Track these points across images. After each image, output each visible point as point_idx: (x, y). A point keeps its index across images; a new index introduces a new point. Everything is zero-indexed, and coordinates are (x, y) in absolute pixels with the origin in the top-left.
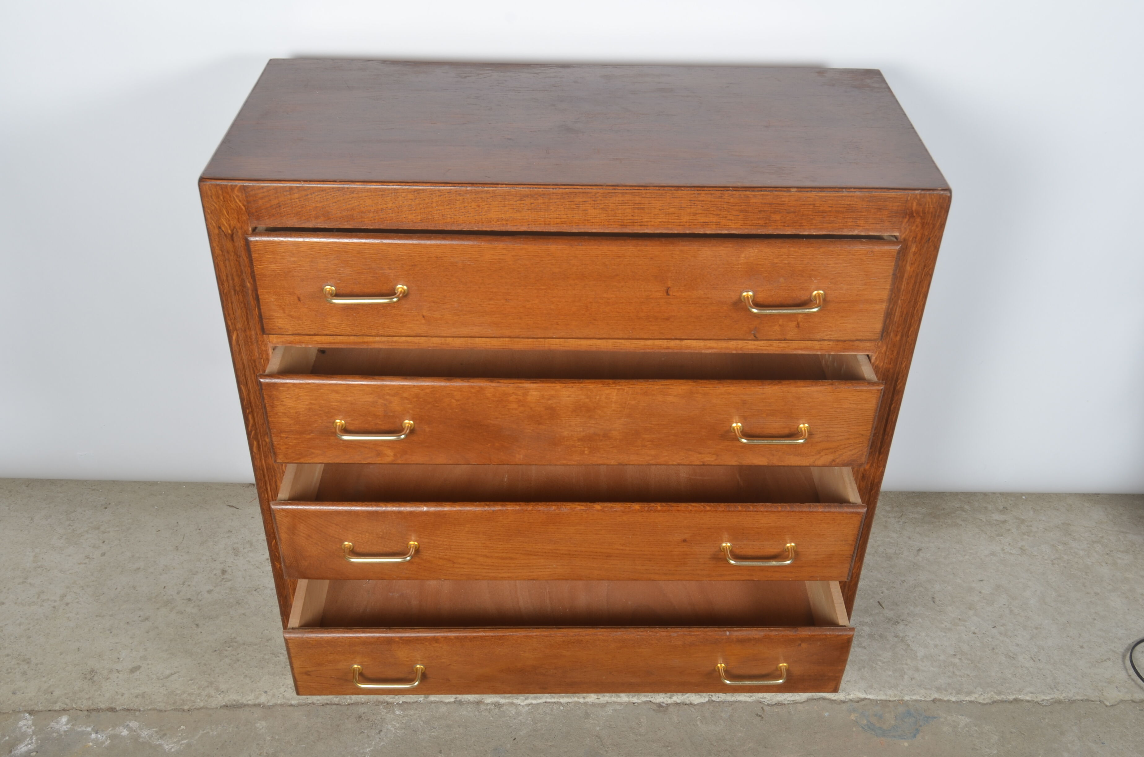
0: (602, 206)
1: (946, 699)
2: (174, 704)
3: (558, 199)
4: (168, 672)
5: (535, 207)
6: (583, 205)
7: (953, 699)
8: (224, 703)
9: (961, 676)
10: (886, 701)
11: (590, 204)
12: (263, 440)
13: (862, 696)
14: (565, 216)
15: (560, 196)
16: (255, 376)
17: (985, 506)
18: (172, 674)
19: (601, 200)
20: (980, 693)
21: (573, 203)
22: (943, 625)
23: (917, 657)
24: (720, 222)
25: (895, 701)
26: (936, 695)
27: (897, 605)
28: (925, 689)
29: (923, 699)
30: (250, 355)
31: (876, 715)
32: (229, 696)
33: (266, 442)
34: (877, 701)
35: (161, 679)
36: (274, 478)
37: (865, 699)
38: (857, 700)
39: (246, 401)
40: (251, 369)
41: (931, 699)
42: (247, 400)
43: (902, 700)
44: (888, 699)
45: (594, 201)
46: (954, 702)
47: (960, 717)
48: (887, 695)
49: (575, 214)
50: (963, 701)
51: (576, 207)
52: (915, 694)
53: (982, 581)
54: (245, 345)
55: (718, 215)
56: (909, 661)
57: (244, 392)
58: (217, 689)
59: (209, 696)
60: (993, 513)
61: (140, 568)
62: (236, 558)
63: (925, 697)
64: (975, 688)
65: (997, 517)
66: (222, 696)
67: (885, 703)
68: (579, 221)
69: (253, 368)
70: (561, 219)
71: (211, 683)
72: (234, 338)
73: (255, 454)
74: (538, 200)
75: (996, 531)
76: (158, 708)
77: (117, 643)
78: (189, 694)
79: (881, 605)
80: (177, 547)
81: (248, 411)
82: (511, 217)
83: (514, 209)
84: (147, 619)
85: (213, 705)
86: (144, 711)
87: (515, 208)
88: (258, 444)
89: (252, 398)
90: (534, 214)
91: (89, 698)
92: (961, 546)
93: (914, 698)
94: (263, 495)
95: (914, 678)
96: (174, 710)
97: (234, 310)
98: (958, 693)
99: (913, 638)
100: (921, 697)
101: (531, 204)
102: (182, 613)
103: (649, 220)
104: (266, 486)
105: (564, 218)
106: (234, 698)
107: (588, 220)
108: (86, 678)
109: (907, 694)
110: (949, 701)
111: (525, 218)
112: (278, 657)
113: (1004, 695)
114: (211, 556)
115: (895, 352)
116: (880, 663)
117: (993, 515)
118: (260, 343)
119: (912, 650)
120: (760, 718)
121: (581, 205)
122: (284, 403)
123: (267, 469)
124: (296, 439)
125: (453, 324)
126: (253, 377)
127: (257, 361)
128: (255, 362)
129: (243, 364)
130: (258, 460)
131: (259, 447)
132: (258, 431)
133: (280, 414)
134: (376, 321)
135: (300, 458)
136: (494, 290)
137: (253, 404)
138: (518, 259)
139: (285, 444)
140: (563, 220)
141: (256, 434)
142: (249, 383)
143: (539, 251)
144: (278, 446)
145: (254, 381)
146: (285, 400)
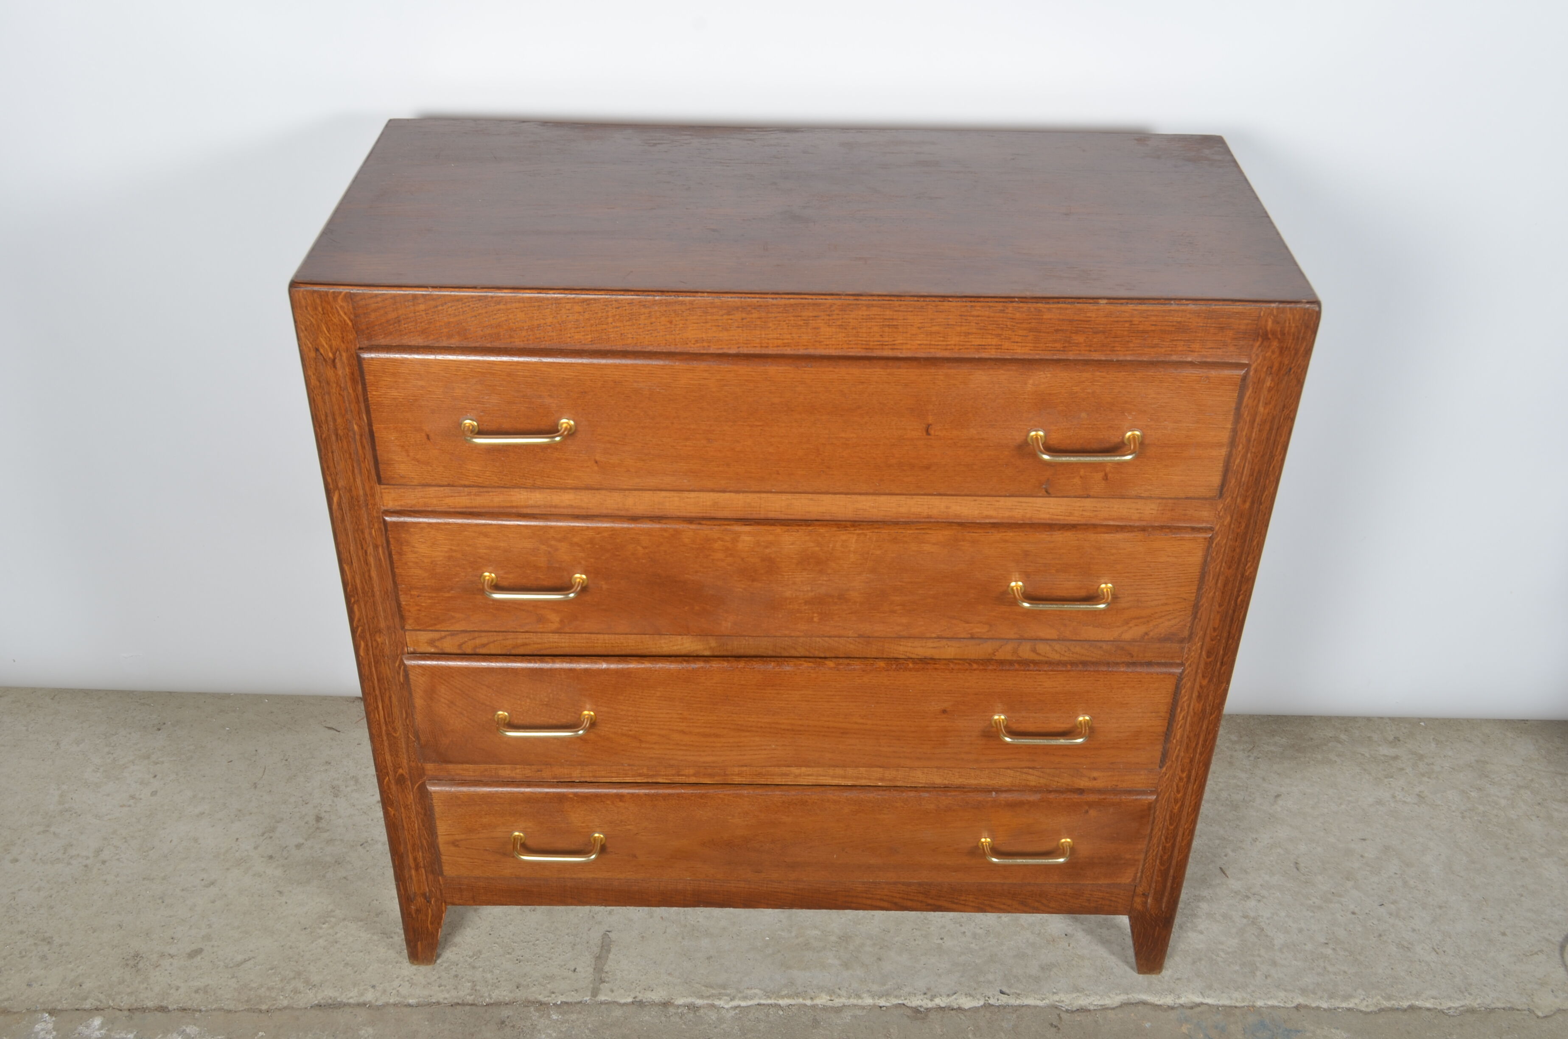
0: (839, 323)
1: (1314, 1005)
2: (247, 1001)
3: (779, 312)
4: (239, 958)
5: (748, 324)
6: (814, 322)
7: (1325, 1005)
8: (316, 1002)
9: (1335, 974)
10: (1231, 1007)
11: (823, 320)
12: (373, 639)
13: (1198, 999)
14: (789, 336)
15: (782, 309)
17: (1369, 735)
18: (245, 961)
19: (838, 314)
20: (1362, 997)
21: (800, 318)
22: (1311, 902)
23: (1274, 945)
24: (1001, 345)
25: (1243, 1007)
26: (1301, 1000)
27: (1246, 872)
28: (1285, 990)
29: (1282, 1005)
30: (356, 522)
31: (1216, 1027)
32: (323, 991)
33: (377, 642)
34: (1218, 1007)
35: (231, 967)
36: (387, 691)
37: (1202, 1004)
38: (1191, 1005)
39: (349, 585)
40: (358, 541)
41: (1293, 1005)
42: (352, 585)
43: (1253, 1006)
44: (1233, 1005)
45: (829, 315)
46: (1325, 1010)
47: (1333, 1031)
48: (1231, 999)
50: (1338, 1008)
51: (804, 323)
52: (1271, 997)
53: (1364, 840)
54: (350, 510)
55: (999, 335)
56: (1262, 952)
57: (347, 571)
58: (307, 982)
59: (296, 991)
60: (1379, 745)
61: (204, 813)
62: (335, 799)
63: (1285, 1002)
64: (1355, 991)
65: (1385, 750)
66: (314, 991)
67: (1229, 1010)
68: (808, 341)
69: (360, 540)
70: (783, 339)
71: (299, 974)
72: (335, 499)
74: (752, 313)
75: (1385, 770)
76: (225, 1008)
77: (170, 917)
78: (268, 989)
79: (1224, 873)
80: (255, 783)
81: (353, 600)
82: (715, 337)
83: (718, 326)
84: (212, 883)
85: (302, 1004)
86: (207, 1011)
87: (720, 324)
88: (367, 645)
89: (358, 581)
90: (746, 333)
91: (132, 993)
92: (1335, 791)
93: (1270, 1003)
94: (372, 714)
95: (1269, 976)
96: (248, 1010)
98: (1331, 996)
99: (1268, 919)
100: (1279, 1002)
101: (743, 319)
102: (260, 876)
103: (905, 342)
104: (377, 702)
105: (788, 339)
106: (331, 995)
107: (820, 342)
108: (127, 965)
109: (1260, 998)
110: (1318, 1008)
111: (734, 338)
112: (392, 937)
113: (1395, 1000)
114: (301, 797)
115: (1243, 525)
116: (1222, 954)
117: (1380, 748)
118: (370, 506)
119: (1267, 936)
120: (1055, 1030)
121: (811, 322)
122: (416, 549)
123: (378, 680)
124: (431, 598)
125: (636, 472)
126: (360, 553)
127: (367, 531)
128: (363, 533)
129: (347, 535)
130: (367, 667)
131: (368, 650)
132: (367, 627)
133: (410, 564)
134: (532, 468)
135: (435, 624)
136: (692, 427)
137: (360, 591)
138: (725, 385)
139: (417, 605)
140: (786, 341)
141: (363, 631)
142: (355, 561)
143: (753, 373)
144: (407, 607)
145: (362, 558)
146: (416, 545)
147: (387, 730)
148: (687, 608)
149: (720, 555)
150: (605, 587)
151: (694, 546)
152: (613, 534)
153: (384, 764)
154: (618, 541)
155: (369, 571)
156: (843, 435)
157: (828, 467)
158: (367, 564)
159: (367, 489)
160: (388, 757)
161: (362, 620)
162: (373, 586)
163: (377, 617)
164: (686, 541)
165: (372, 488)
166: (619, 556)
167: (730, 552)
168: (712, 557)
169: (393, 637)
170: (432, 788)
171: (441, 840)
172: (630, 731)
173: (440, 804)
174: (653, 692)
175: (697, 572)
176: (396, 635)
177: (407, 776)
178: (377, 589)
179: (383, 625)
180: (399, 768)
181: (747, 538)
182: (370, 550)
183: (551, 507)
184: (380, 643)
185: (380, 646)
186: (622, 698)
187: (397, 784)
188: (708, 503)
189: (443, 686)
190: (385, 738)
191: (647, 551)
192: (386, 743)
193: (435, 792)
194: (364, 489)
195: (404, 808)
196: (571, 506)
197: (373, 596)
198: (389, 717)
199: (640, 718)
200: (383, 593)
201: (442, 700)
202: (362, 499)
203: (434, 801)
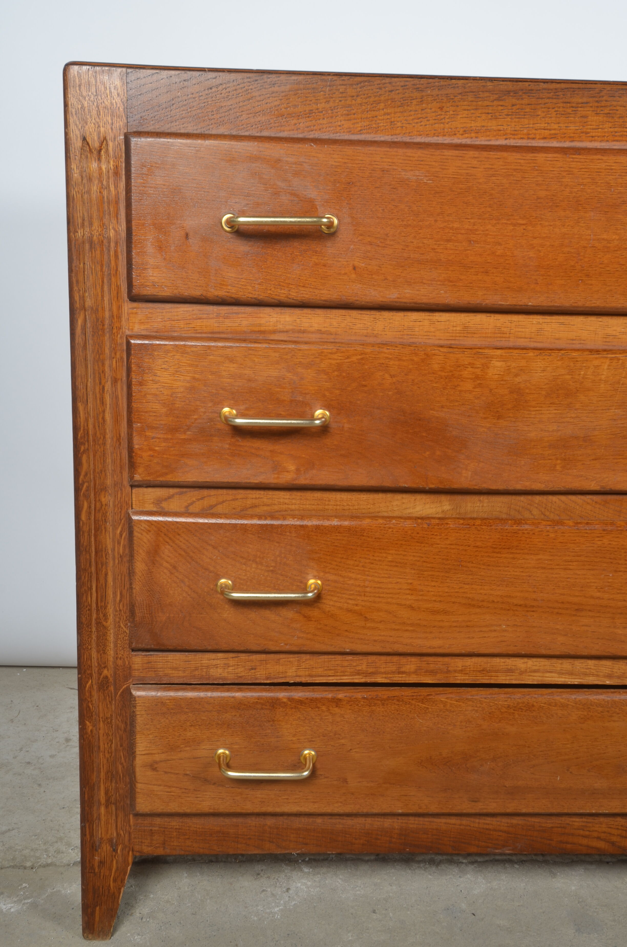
0: (606, 111)
3: (549, 98)
5: (517, 111)
6: (582, 109)
11: (591, 107)
12: (97, 499)
14: (556, 126)
15: (552, 94)
16: (101, 388)
19: (606, 101)
21: (569, 105)
30: (98, 351)
33: (101, 502)
36: (104, 567)
39: (82, 431)
40: (97, 375)
42: (84, 430)
45: (597, 101)
49: (571, 123)
51: (572, 111)
54: (93, 336)
57: (81, 416)
68: (574, 133)
69: (99, 373)
70: (550, 130)
72: (80, 322)
73: (83, 523)
74: (522, 99)
81: (82, 448)
82: (483, 126)
83: (488, 113)
87: (490, 111)
88: (90, 507)
89: (91, 426)
90: (515, 122)
94: (84, 598)
97: (86, 277)
101: (513, 105)
104: (91, 582)
105: (555, 129)
107: (587, 133)
111: (501, 128)
118: (115, 331)
121: (580, 109)
122: (157, 378)
123: (96, 552)
124: (166, 440)
125: (394, 281)
126: (97, 390)
127: (107, 363)
128: (103, 365)
129: (86, 367)
130: (86, 534)
131: (90, 513)
132: (92, 484)
133: (149, 397)
134: (289, 275)
135: (166, 474)
136: (456, 225)
137: (91, 438)
138: (493, 175)
139: (151, 449)
140: (553, 132)
141: (88, 489)
142: (90, 399)
143: (522, 161)
144: (139, 452)
145: (98, 396)
146: (159, 373)
147: (98, 618)
148: (428, 453)
149: (469, 386)
150: (347, 426)
151: (443, 374)
152: (362, 359)
153: (89, 662)
154: (366, 367)
155: (104, 412)
156: (605, 236)
157: (588, 276)
158: (103, 403)
159: (115, 308)
160: (94, 654)
161: (89, 475)
162: (105, 430)
163: (105, 471)
164: (436, 367)
165: (119, 308)
166: (365, 386)
167: (479, 382)
168: (459, 389)
169: (119, 495)
170: (137, 693)
171: (139, 761)
172: (357, 605)
173: (143, 712)
174: (385, 555)
175: (442, 407)
176: (122, 494)
177: (111, 680)
178: (108, 436)
179: (109, 482)
180: (105, 667)
181: (499, 364)
182: (108, 386)
183: (300, 331)
184: (104, 503)
185: (103, 507)
186: (351, 562)
187: (99, 689)
188: (458, 328)
189: (168, 547)
190: (94, 629)
191: (394, 380)
192: (94, 637)
193: (139, 697)
194: (110, 310)
195: (103, 722)
196: (319, 331)
197: (104, 444)
198: (101, 601)
199: (368, 589)
200: (115, 439)
201: (165, 564)
202: (107, 322)
203: (138, 708)
